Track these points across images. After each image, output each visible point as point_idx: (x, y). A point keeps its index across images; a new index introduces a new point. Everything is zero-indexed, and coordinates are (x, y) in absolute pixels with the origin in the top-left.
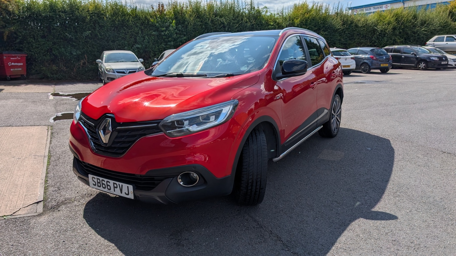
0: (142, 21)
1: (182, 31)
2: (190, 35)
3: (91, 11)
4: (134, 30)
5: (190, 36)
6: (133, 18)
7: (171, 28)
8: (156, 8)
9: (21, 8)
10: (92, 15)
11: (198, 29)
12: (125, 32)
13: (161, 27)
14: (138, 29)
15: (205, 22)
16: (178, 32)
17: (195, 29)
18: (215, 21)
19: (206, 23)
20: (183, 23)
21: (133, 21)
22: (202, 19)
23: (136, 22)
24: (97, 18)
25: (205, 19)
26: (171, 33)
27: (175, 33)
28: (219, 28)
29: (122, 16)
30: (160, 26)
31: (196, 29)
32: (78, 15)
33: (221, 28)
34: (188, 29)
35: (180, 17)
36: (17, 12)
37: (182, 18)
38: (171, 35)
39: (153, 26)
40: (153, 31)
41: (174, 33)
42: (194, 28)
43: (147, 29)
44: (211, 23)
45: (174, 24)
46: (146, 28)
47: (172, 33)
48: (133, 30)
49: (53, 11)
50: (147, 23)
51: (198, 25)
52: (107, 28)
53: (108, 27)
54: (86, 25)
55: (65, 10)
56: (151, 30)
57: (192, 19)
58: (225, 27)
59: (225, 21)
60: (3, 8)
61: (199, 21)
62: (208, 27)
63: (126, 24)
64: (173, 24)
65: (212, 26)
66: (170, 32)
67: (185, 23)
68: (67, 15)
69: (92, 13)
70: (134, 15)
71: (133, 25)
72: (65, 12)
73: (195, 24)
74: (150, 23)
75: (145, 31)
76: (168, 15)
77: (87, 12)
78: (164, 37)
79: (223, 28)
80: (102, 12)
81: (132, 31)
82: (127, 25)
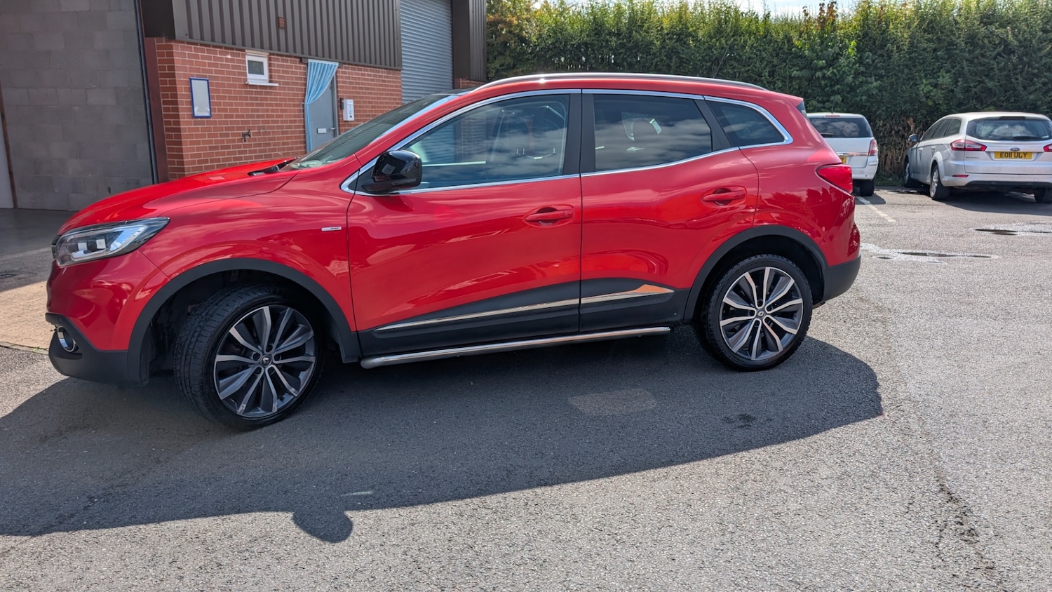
0: (776, 46)
1: (876, 68)
2: (896, 75)
3: (667, 29)
4: (754, 66)
5: (896, 80)
6: (757, 40)
7: (842, 60)
8: (814, 13)
9: (545, 30)
10: (667, 37)
11: (921, 61)
12: (735, 73)
13: (819, 58)
14: (763, 66)
15: (948, 39)
16: (862, 69)
17: (915, 61)
18: (979, 36)
19: (952, 43)
20: (883, 46)
21: (755, 48)
22: (942, 32)
23: (761, 48)
24: (676, 44)
25: (949, 33)
26: (841, 73)
27: (853, 72)
28: (990, 55)
29: (733, 36)
30: (817, 55)
31: (917, 60)
32: (638, 39)
33: (999, 54)
34: (892, 60)
35: (874, 33)
36: (534, 39)
37: (882, 34)
38: (842, 76)
39: (801, 57)
40: (798, 68)
41: (850, 71)
42: (910, 59)
43: (785, 64)
44: (966, 43)
45: (853, 49)
46: (785, 62)
47: (844, 72)
48: (750, 67)
49: (596, 34)
50: (786, 51)
51: (925, 49)
52: (695, 64)
53: (696, 62)
54: (652, 59)
55: (619, 30)
56: (794, 66)
57: (906, 36)
58: (1014, 52)
59: (1010, 36)
60: (514, 34)
61: (929, 40)
62: (957, 54)
63: (738, 54)
64: (850, 50)
65: (970, 52)
66: (839, 71)
67: (886, 46)
68: (620, 39)
69: (667, 34)
70: (762, 33)
71: (753, 56)
72: (618, 34)
73: (917, 47)
74: (793, 49)
75: (780, 69)
76: (842, 28)
77: (658, 31)
78: (823, 83)
79: (1004, 55)
80: (691, 29)
81: (748, 70)
82: (741, 56)
